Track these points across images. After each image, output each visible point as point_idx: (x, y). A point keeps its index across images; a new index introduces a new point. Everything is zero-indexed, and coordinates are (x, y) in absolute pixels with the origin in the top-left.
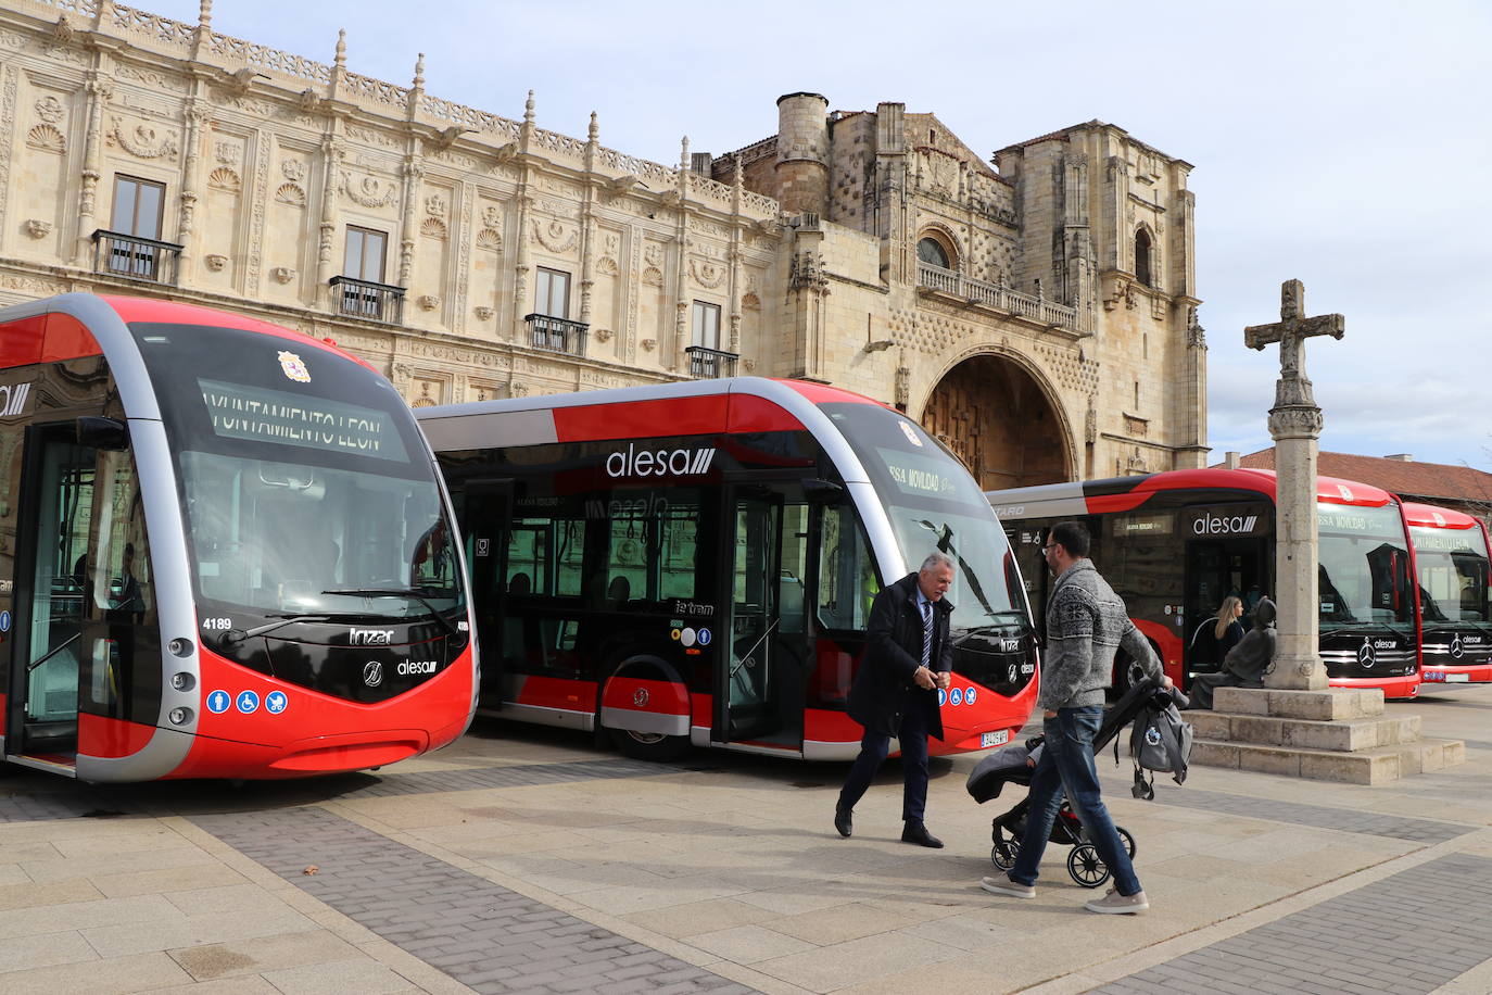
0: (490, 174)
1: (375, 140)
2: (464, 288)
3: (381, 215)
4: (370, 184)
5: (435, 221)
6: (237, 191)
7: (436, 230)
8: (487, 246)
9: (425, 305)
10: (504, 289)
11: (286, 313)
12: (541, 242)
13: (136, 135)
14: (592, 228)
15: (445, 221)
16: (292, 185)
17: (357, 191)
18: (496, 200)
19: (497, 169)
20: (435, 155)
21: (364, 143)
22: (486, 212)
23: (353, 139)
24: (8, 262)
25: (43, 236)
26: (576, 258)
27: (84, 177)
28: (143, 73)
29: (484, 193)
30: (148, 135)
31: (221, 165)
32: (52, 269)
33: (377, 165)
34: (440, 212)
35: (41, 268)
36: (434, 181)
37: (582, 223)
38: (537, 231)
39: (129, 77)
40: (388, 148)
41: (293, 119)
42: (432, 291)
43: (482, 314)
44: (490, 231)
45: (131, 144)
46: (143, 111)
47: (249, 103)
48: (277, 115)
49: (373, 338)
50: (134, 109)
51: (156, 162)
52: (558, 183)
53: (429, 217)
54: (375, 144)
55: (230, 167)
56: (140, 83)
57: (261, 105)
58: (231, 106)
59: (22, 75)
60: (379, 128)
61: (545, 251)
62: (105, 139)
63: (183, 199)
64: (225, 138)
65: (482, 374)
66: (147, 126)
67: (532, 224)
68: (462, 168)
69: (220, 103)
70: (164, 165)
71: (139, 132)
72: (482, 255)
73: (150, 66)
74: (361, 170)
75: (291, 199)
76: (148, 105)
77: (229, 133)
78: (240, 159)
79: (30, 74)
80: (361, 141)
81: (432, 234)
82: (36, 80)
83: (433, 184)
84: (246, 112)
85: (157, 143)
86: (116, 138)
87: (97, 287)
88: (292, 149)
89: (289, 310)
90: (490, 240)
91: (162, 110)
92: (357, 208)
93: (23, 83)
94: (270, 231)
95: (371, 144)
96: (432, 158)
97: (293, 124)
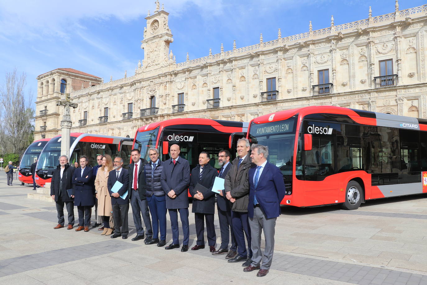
0: (359, 39)
1: (322, 45)
2: (354, 76)
3: (327, 65)
4: (322, 57)
5: (344, 60)
6: (292, 72)
7: (345, 62)
8: (363, 61)
9: (344, 85)
10: (369, 72)
11: (302, 99)
12: (380, 53)
13: (269, 69)
14: (398, 41)
15: (347, 59)
16: (304, 66)
17: (319, 61)
18: (363, 46)
19: (361, 37)
20: (341, 42)
21: (320, 47)
22: (360, 51)
23: (317, 48)
24: (248, 105)
25: (256, 97)
26: (394, 52)
27: (260, 82)
28: (269, 55)
29: (358, 46)
30: (271, 68)
31: (288, 68)
32: (254, 104)
33: (323, 52)
34: (345, 57)
35: (253, 104)
36: (341, 49)
37: (395, 40)
38: (377, 50)
39: (267, 57)
40: (326, 46)
41: (301, 50)
42: (346, 80)
43: (363, 82)
44: (363, 56)
45: (268, 71)
46: (270, 63)
47: (291, 51)
48: (298, 51)
49: (327, 99)
50: (268, 63)
51: (273, 73)
52: (384, 31)
53: (342, 59)
54: (323, 46)
55: (290, 67)
56: (269, 57)
57: (293, 50)
58: (288, 53)
59: (249, 66)
60: (323, 42)
61: (382, 55)
62: (264, 72)
63: (279, 79)
64: (288, 61)
65: (360, 100)
66: (271, 66)
67: (375, 48)
68: (350, 41)
69: (285, 54)
70: (275, 73)
71: (270, 68)
72: (362, 64)
73: (270, 53)
74: (320, 55)
75: (305, 69)
76: (270, 61)
77: (289, 60)
78: (292, 65)
79: (251, 65)
80: (319, 47)
81: (344, 64)
82: (252, 66)
83: (342, 50)
84: (290, 53)
85: (273, 69)
86: (266, 71)
87: (263, 105)
88: (303, 57)
89: (302, 98)
90: (363, 59)
91: (273, 61)
92: (320, 65)
93: (250, 67)
94: (299, 79)
95: (322, 47)
96: (340, 43)
97: (302, 51)
